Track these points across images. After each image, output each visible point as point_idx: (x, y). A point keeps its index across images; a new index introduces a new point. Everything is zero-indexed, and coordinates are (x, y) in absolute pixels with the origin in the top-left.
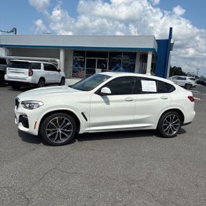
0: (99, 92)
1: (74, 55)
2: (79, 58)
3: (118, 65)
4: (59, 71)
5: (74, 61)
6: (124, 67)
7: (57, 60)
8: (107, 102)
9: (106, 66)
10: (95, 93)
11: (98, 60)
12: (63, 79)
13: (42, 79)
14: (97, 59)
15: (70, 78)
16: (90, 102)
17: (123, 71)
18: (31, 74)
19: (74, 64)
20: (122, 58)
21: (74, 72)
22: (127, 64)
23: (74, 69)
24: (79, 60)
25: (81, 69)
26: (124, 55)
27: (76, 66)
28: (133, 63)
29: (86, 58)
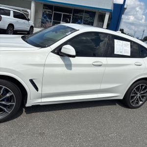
0: (58, 51)
1: (44, 8)
2: (48, 11)
4: (29, 20)
5: (43, 13)
7: (28, 11)
8: (69, 66)
9: (70, 20)
10: (53, 52)
11: (64, 15)
12: (32, 27)
13: (11, 26)
14: (63, 13)
15: (39, 28)
16: (44, 65)
19: (43, 16)
20: (84, 15)
21: (42, 22)
22: (87, 21)
23: (42, 20)
24: (47, 13)
25: (49, 20)
26: (85, 13)
27: (45, 18)
28: (92, 21)
29: (53, 12)
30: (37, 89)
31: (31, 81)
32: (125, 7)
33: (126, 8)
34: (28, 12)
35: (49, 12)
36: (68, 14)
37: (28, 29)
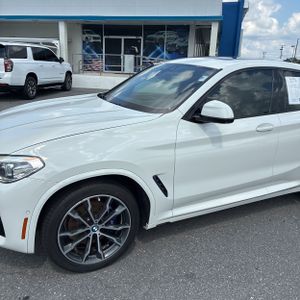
1: (84, 33)
2: (92, 38)
3: (159, 48)
4: (61, 60)
5: (84, 42)
6: (169, 52)
7: (55, 42)
9: (139, 49)
11: (126, 40)
12: (69, 74)
13: (31, 76)
14: (123, 38)
15: (79, 73)
16: (175, 146)
17: (167, 59)
18: (8, 68)
19: (84, 48)
20: (166, 35)
21: (85, 61)
22: (174, 45)
23: (84, 56)
24: (92, 41)
25: (97, 55)
26: (168, 29)
27: (88, 51)
28: (183, 44)
29: (104, 38)
30: (165, 192)
31: (156, 179)
32: (245, 6)
33: (247, 9)
34: (53, 45)
35: (94, 38)
36: (134, 37)
37: (62, 78)
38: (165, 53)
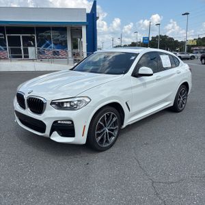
3: (48, 42)
6: (55, 44)
9: (34, 42)
10: (132, 75)
14: (21, 36)
20: (52, 34)
22: (58, 40)
25: (2, 48)
26: (53, 30)
28: (64, 39)
29: (7, 35)
36: (29, 35)
38: (52, 45)
